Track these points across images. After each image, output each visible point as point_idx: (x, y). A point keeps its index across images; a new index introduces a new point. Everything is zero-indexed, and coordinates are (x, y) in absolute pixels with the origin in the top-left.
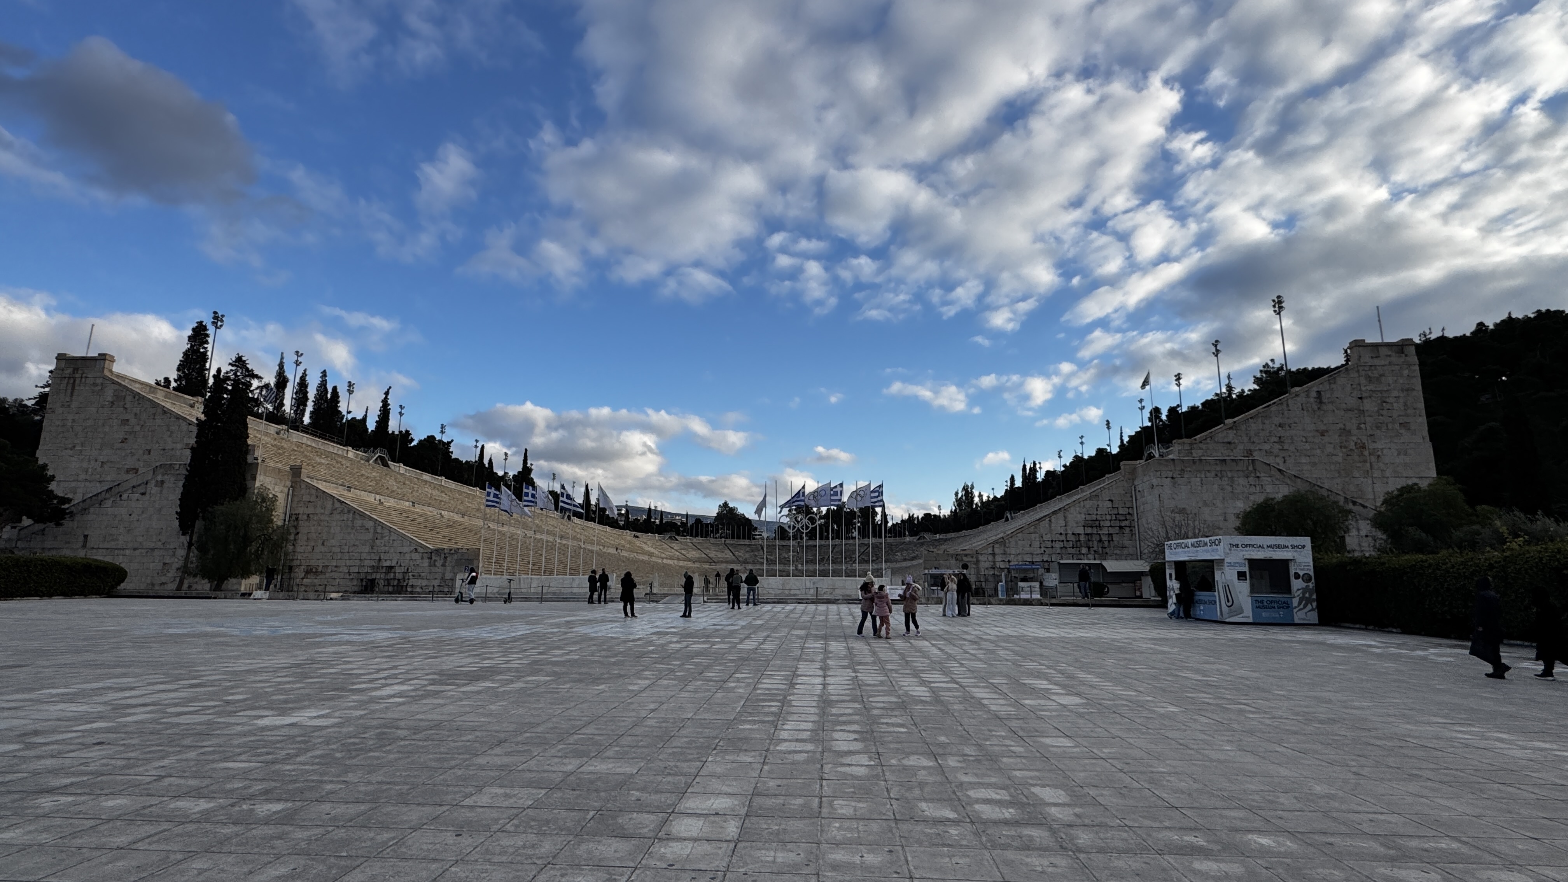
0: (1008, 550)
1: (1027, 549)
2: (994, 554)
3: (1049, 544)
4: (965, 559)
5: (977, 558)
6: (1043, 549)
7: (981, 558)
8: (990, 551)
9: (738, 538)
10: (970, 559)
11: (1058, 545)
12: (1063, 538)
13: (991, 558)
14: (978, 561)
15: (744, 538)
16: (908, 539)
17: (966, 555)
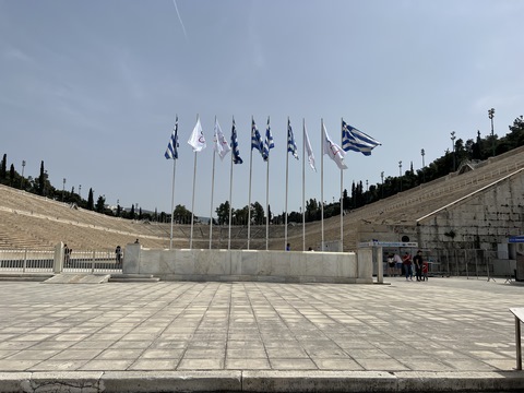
0: (451, 223)
1: (472, 222)
2: (436, 226)
3: (494, 217)
4: (406, 231)
5: (419, 230)
6: (488, 222)
7: (423, 230)
8: (432, 223)
10: (412, 231)
11: (504, 218)
12: (509, 210)
13: (433, 231)
14: (419, 233)
17: (406, 227)
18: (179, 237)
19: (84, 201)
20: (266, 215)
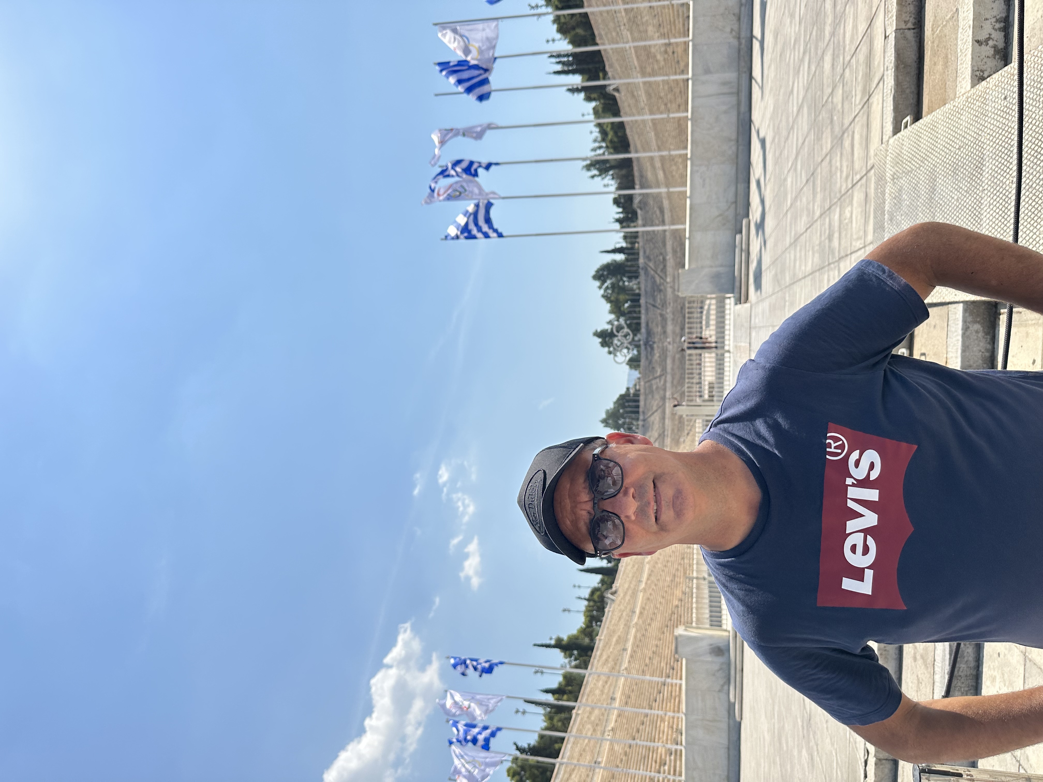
9: (638, 407)
18: (664, 418)
19: (602, 581)
20: (620, 257)
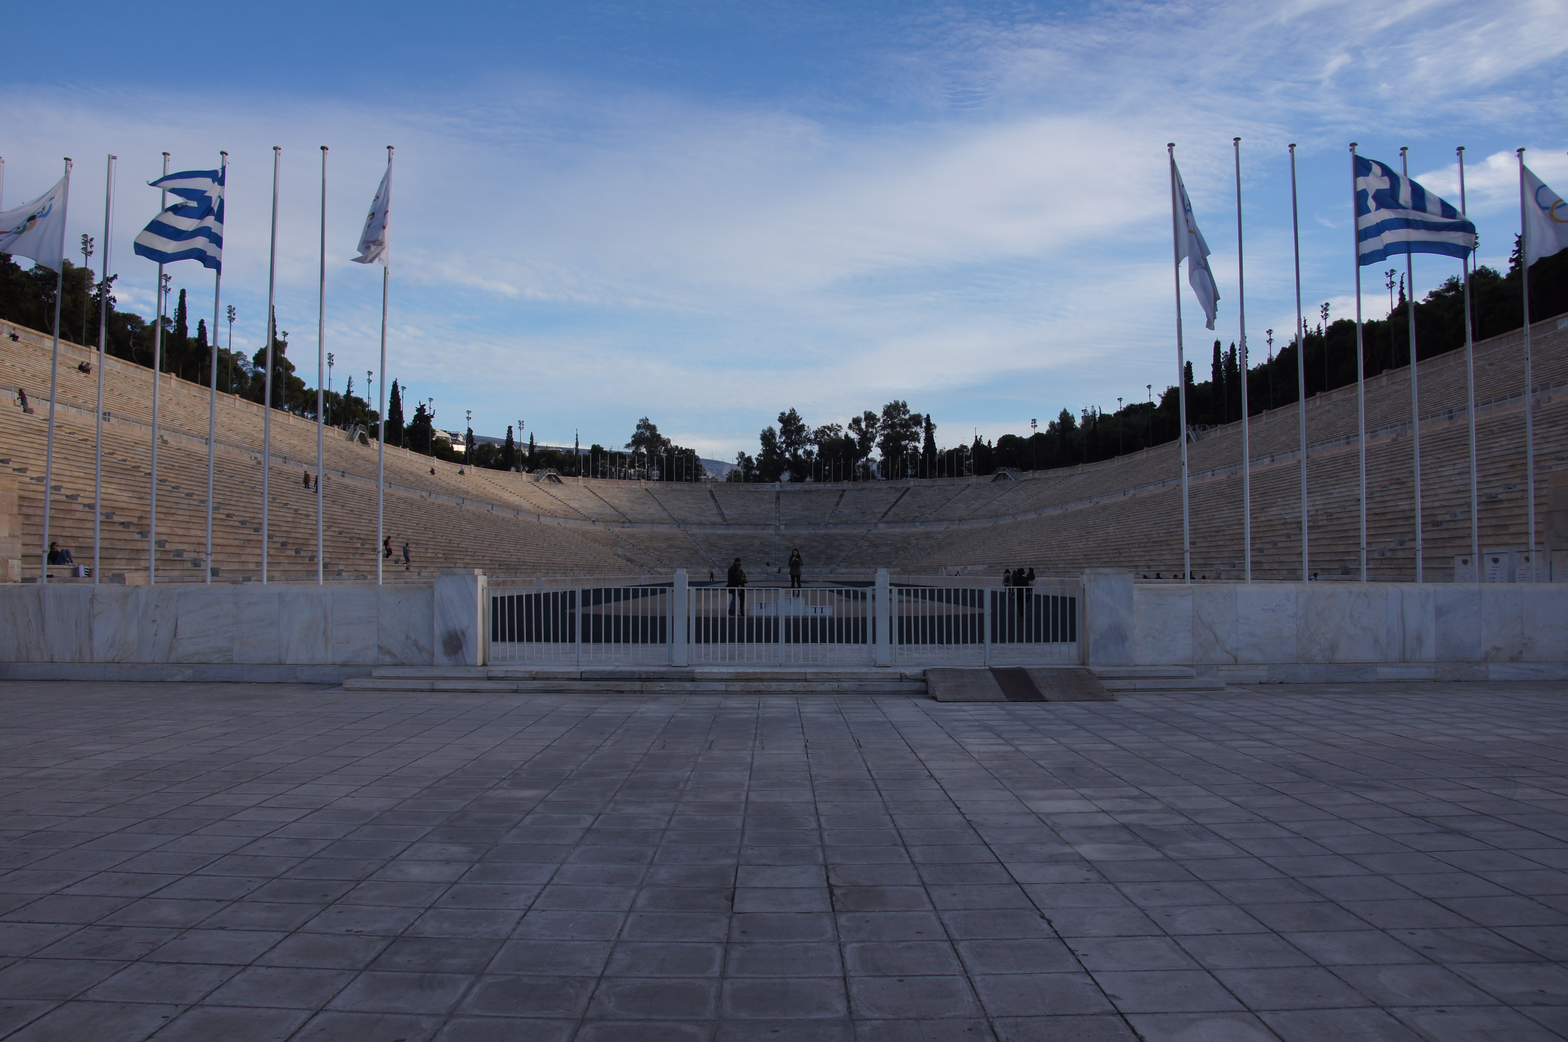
9: (670, 479)
15: (679, 479)
16: (974, 479)
19: (379, 419)
20: (919, 446)
